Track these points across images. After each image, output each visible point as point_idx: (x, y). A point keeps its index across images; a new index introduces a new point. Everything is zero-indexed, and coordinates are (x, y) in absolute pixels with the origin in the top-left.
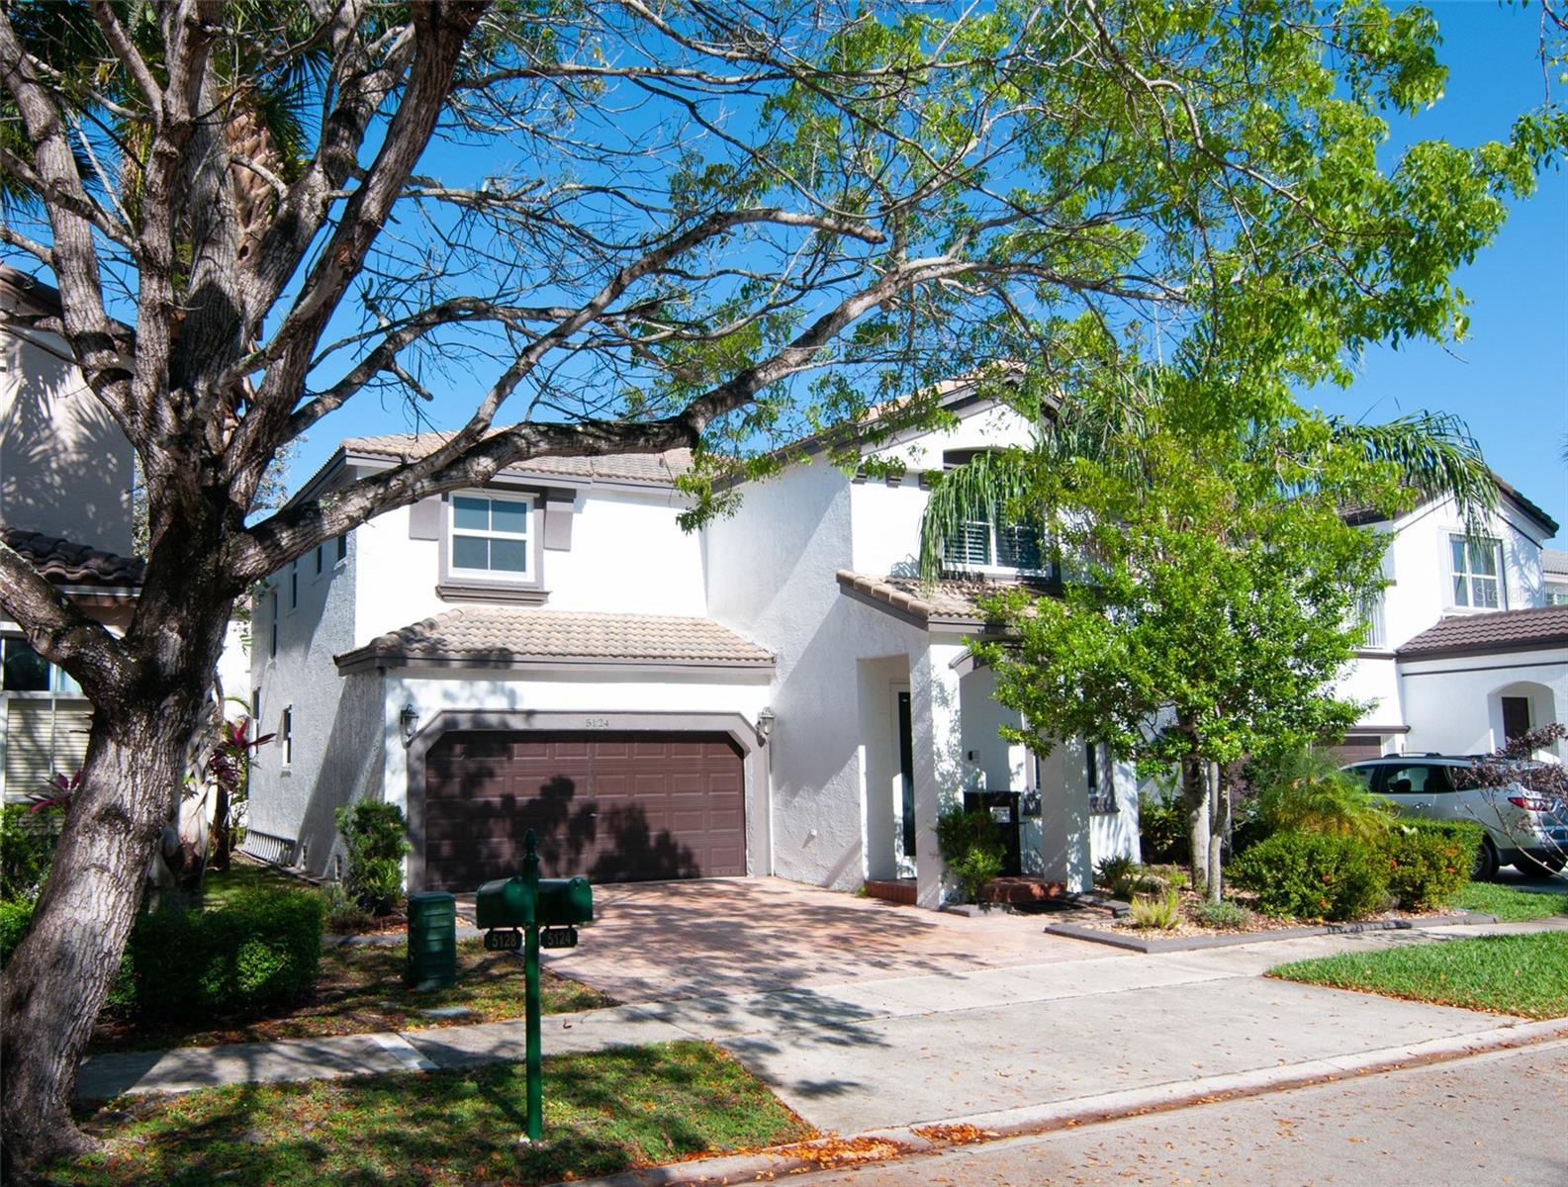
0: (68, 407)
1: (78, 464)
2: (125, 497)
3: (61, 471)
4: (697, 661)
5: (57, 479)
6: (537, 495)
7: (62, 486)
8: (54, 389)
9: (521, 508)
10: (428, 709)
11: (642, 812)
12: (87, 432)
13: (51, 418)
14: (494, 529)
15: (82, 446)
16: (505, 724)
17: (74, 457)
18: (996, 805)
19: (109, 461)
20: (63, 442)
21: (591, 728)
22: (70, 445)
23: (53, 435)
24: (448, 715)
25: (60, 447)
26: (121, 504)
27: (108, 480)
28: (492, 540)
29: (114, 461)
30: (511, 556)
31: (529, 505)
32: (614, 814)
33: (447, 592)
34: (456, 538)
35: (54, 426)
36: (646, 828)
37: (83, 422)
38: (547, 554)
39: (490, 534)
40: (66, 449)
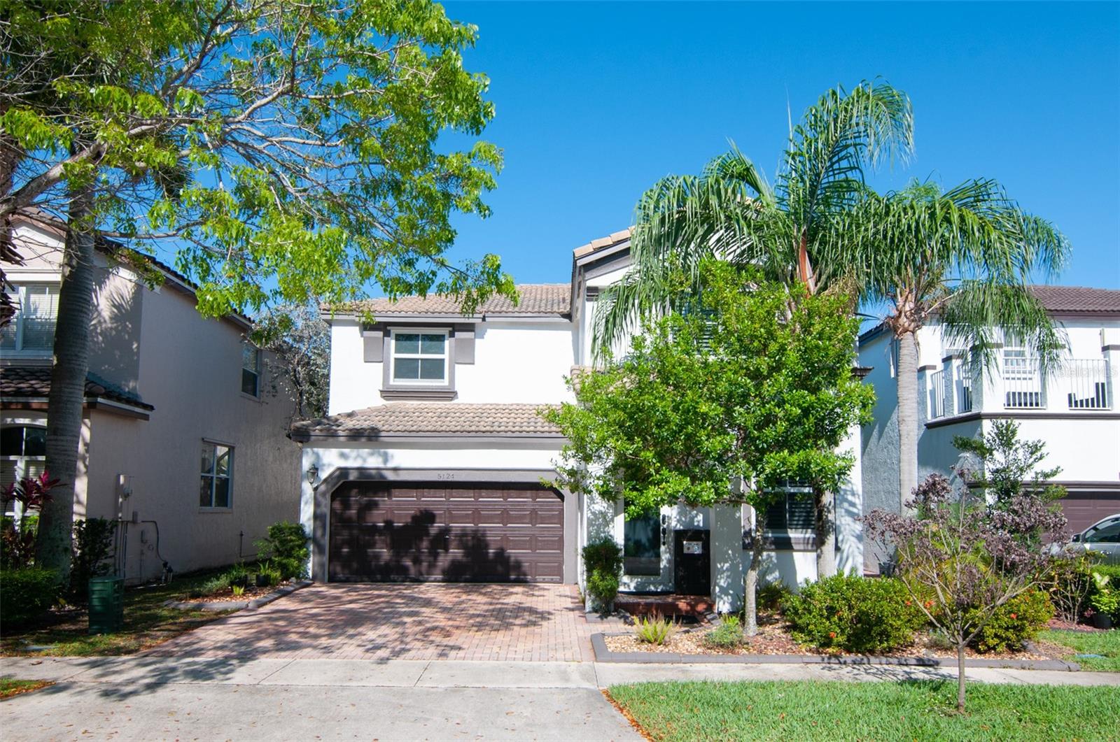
0: (107, 298)
1: (111, 328)
2: (135, 346)
3: (102, 333)
4: (517, 434)
5: (100, 338)
6: (451, 329)
7: (103, 342)
8: (100, 289)
9: (441, 338)
10: (329, 465)
11: (484, 535)
12: (115, 310)
13: (98, 305)
14: (423, 352)
15: (114, 318)
16: (382, 476)
17: (110, 325)
18: (689, 539)
19: (127, 326)
20: (104, 318)
21: (441, 480)
22: (107, 318)
23: (99, 314)
24: (343, 471)
25: (102, 320)
26: (133, 350)
27: (127, 337)
28: (422, 360)
29: (130, 326)
30: (434, 369)
31: (447, 336)
32: (463, 534)
33: (388, 393)
34: (396, 359)
35: (99, 308)
36: (487, 546)
37: (114, 306)
38: (457, 366)
39: (420, 356)
40: (105, 321)
